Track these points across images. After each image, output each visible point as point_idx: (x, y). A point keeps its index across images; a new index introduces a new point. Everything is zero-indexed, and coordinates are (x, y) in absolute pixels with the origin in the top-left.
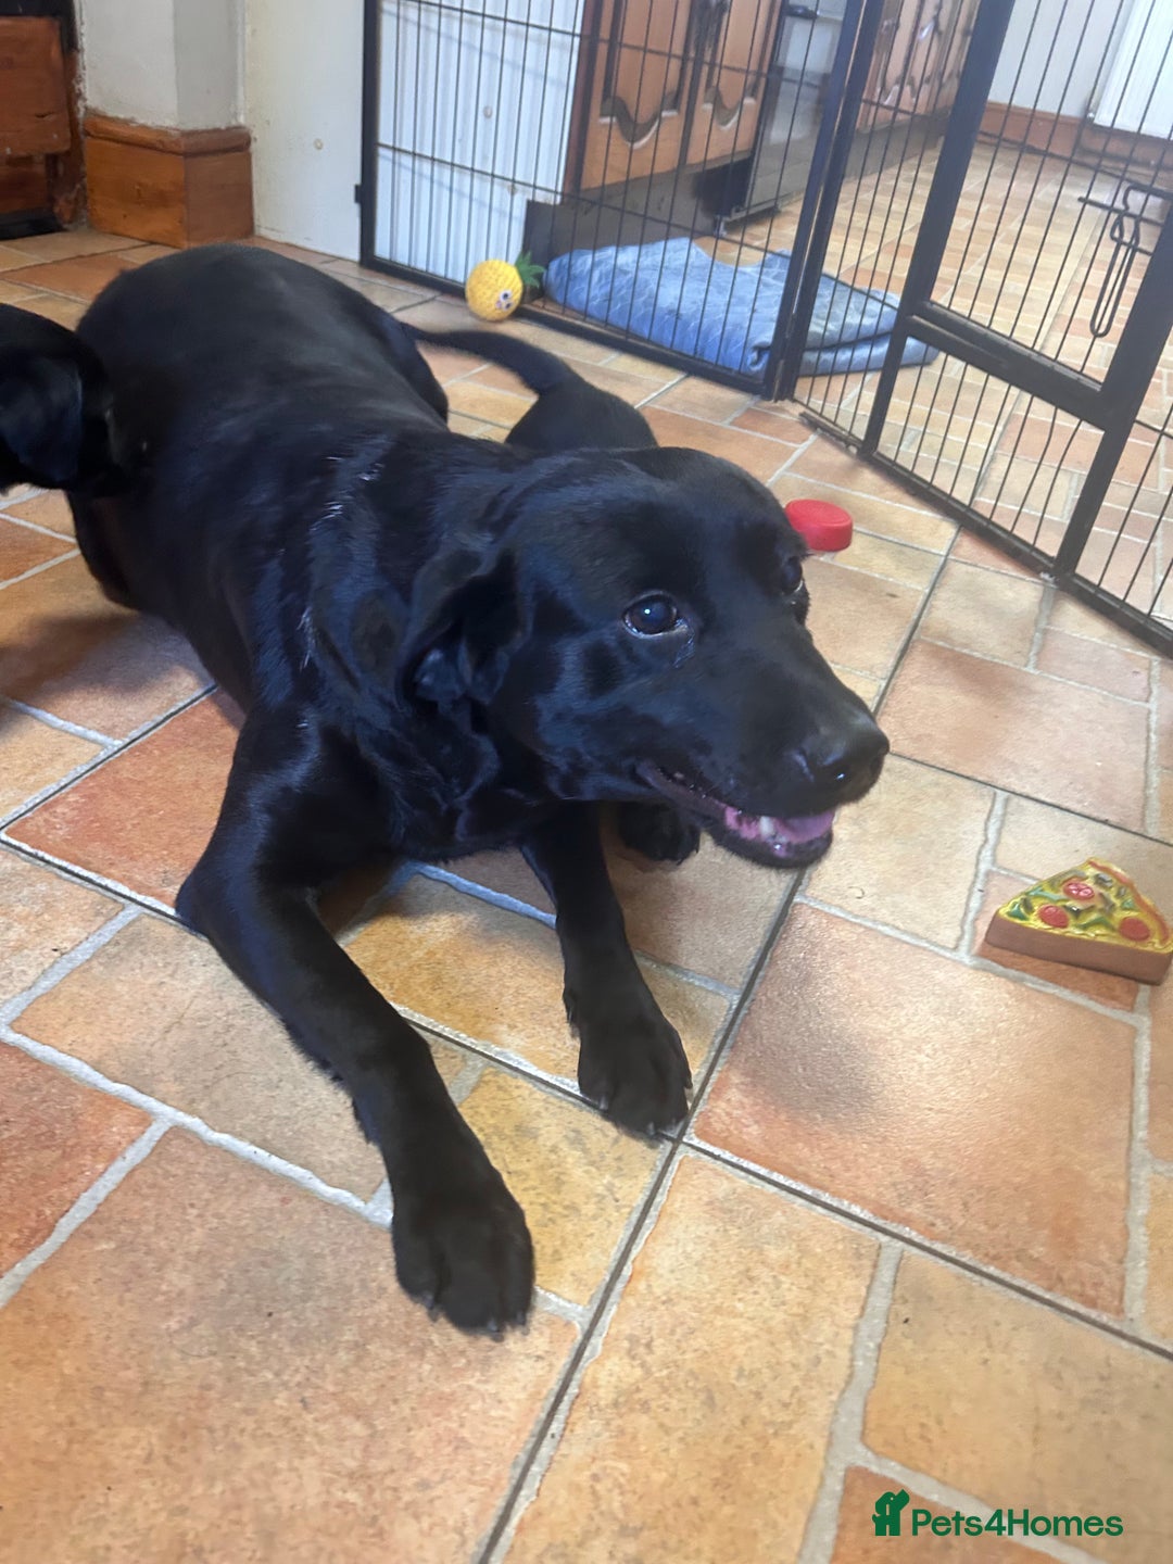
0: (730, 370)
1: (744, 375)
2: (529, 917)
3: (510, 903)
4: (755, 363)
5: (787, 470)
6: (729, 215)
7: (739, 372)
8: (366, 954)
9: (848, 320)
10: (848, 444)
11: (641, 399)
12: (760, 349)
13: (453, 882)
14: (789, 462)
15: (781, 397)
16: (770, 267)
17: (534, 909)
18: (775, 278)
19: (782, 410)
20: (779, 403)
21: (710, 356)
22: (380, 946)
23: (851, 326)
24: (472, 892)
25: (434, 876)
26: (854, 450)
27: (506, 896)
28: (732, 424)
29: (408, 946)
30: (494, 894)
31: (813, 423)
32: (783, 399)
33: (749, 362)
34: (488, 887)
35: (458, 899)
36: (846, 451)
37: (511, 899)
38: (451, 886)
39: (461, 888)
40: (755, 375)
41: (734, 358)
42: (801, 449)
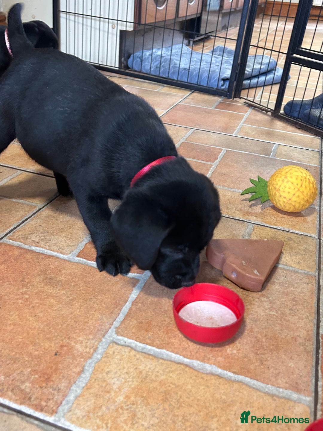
0: (213, 88)
1: (219, 90)
2: (179, 363)
3: (168, 355)
4: (222, 86)
5: (243, 123)
6: (194, 38)
7: (217, 89)
8: (89, 403)
9: (255, 67)
10: (267, 111)
11: (176, 102)
12: (224, 80)
13: (133, 345)
14: (243, 120)
15: (235, 97)
16: (216, 52)
17: (181, 357)
18: (219, 55)
19: (236, 102)
20: (235, 99)
21: (204, 83)
22: (96, 396)
23: (256, 69)
24: (145, 351)
25: (122, 343)
26: (270, 114)
27: (164, 351)
28: (216, 108)
29: (113, 394)
30: (157, 350)
31: (251, 105)
32: (236, 98)
33: (220, 85)
34: (153, 346)
35: (138, 356)
36: (266, 114)
37: (168, 352)
38: (132, 348)
39: (138, 349)
40: (223, 90)
41: (214, 84)
42: (246, 115)
